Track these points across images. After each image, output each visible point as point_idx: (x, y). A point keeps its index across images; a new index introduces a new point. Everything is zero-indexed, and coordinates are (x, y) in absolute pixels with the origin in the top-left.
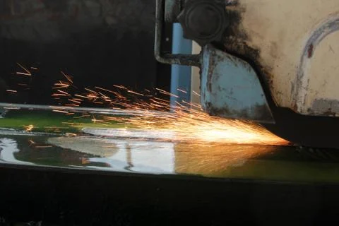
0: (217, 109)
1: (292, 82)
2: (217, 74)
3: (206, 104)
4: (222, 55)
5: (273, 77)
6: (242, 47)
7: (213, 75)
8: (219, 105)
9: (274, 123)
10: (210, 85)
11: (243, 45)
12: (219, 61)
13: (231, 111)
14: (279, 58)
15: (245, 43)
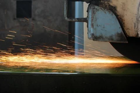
0: (97, 36)
1: (134, 23)
2: (96, 18)
3: (91, 35)
4: (98, 8)
5: (124, 21)
6: (108, 6)
7: (94, 19)
8: (98, 35)
9: (127, 42)
10: (93, 24)
11: (108, 5)
12: (96, 11)
13: (104, 37)
14: (127, 10)
15: (109, 4)
